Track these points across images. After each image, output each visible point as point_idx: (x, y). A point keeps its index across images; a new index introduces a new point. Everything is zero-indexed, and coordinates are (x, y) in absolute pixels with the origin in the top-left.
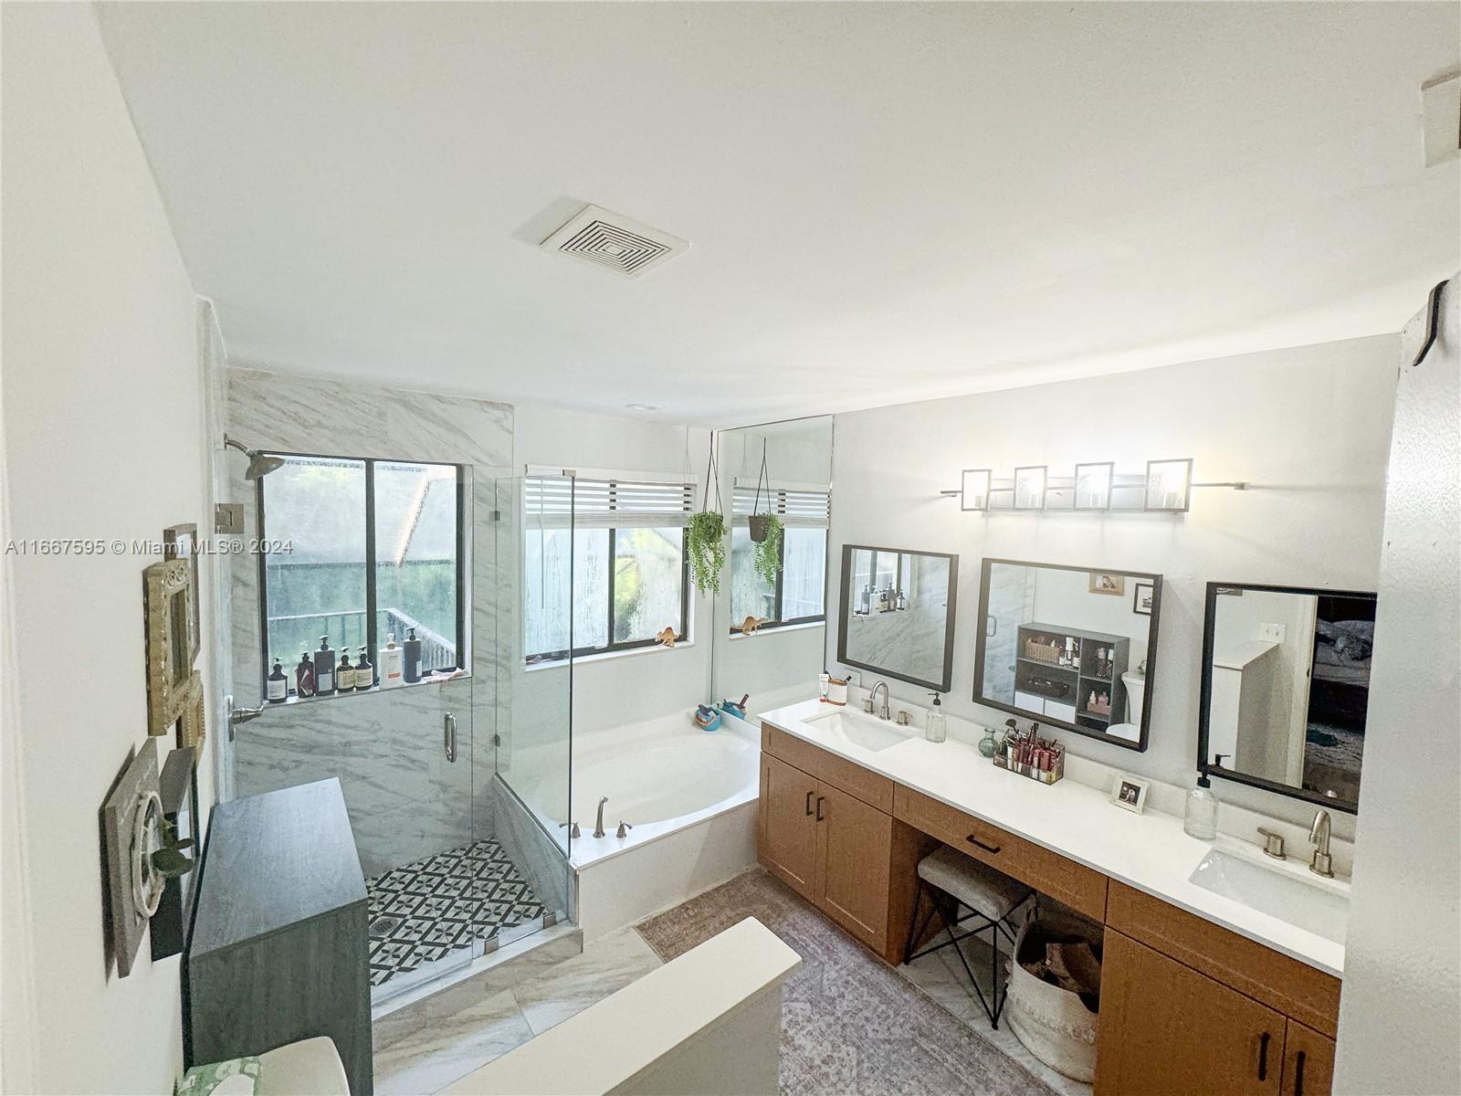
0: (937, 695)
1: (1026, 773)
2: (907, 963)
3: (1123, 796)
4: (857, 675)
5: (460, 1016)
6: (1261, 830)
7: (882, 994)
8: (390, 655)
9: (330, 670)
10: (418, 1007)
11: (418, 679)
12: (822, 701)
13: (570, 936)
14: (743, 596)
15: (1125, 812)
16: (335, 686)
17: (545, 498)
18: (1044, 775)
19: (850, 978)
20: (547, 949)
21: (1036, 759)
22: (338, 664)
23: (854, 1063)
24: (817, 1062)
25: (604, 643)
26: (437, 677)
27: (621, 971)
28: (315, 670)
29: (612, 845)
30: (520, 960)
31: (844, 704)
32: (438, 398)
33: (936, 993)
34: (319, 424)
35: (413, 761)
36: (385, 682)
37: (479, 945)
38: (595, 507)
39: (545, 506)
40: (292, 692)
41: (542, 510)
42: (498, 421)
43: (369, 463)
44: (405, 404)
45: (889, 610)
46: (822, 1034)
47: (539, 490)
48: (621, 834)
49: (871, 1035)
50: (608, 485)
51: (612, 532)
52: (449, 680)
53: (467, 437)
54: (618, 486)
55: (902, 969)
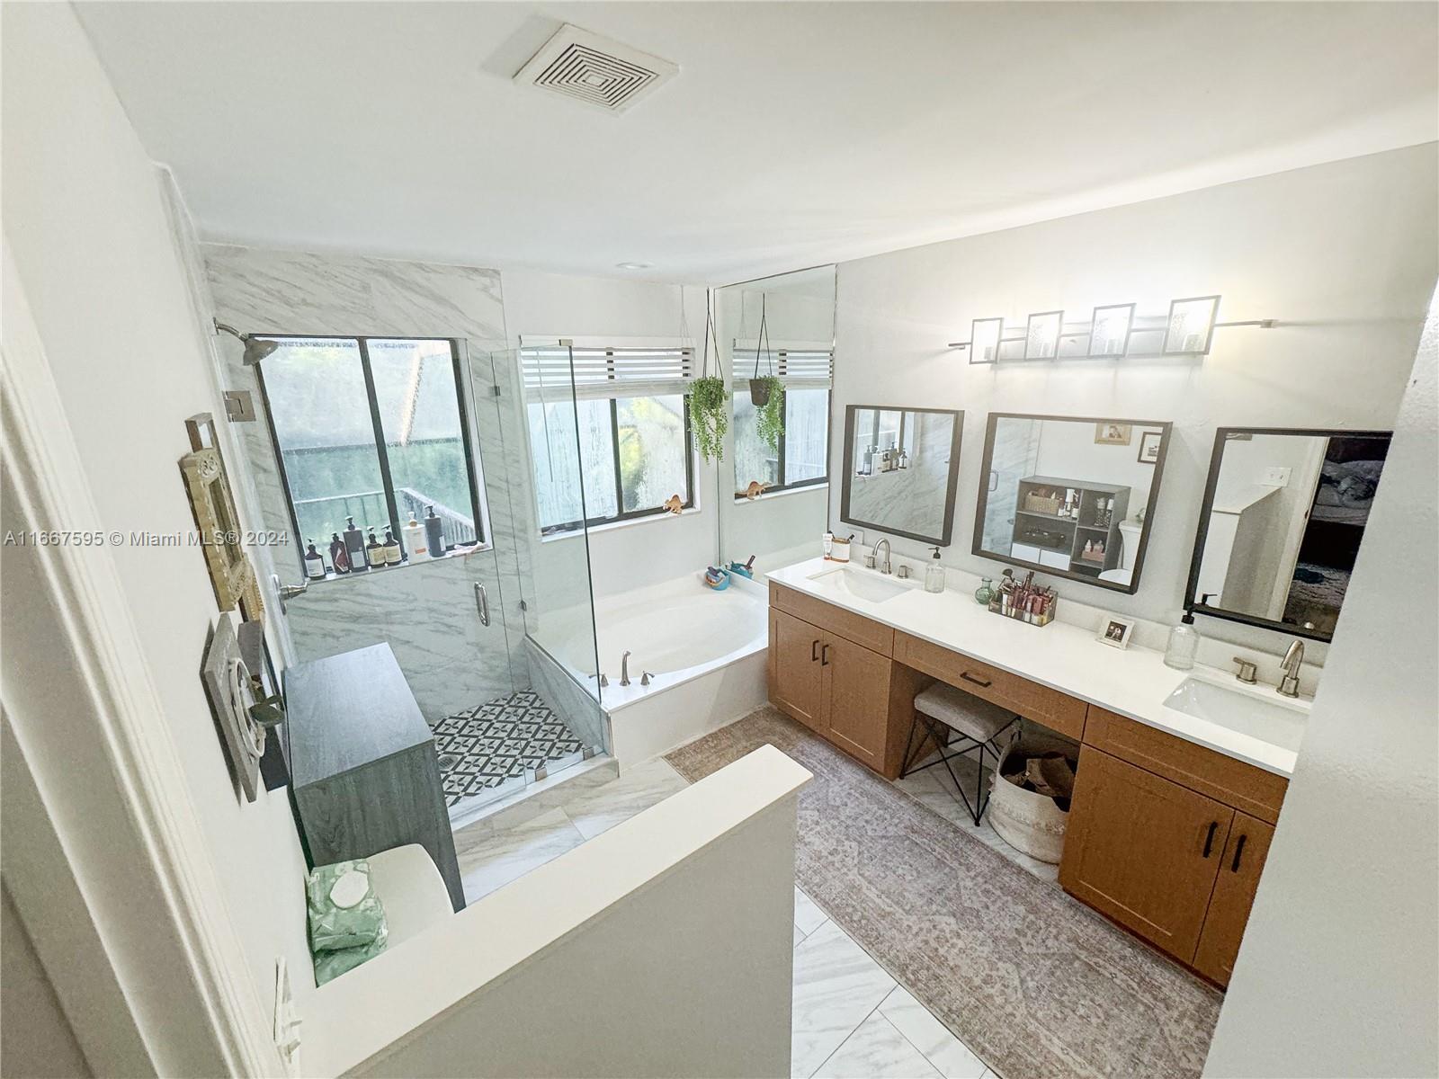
0: (937, 549)
1: (1019, 617)
2: (902, 778)
3: (1109, 634)
4: (859, 533)
5: (523, 827)
6: (1236, 660)
7: (880, 802)
8: (414, 534)
9: (360, 548)
10: (486, 822)
11: (443, 554)
12: (826, 559)
13: (607, 765)
14: (746, 462)
15: (1111, 649)
16: (368, 563)
17: (542, 370)
18: (1036, 619)
19: (852, 791)
20: (592, 775)
21: (1029, 605)
22: (367, 542)
23: (856, 854)
24: (825, 853)
25: (615, 514)
26: (460, 550)
27: (655, 790)
28: (346, 547)
29: (637, 691)
30: (568, 785)
31: (847, 561)
32: (421, 267)
33: (925, 800)
34: (304, 302)
35: (450, 626)
36: (413, 558)
37: (530, 774)
38: (593, 378)
39: (544, 379)
40: (329, 569)
41: (541, 382)
42: (485, 289)
43: (362, 341)
44: (384, 274)
45: (891, 469)
46: (829, 833)
47: (535, 362)
48: (645, 681)
49: (869, 833)
50: (604, 354)
51: (613, 402)
52: (472, 553)
53: (454, 307)
54: (615, 354)
55: (898, 783)
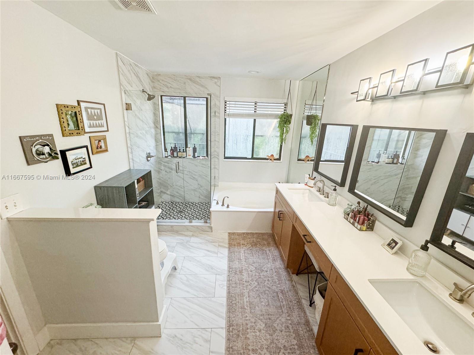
0: (335, 187)
2: (297, 275)
5: (181, 233)
6: (455, 284)
8: (190, 151)
9: (176, 152)
10: (172, 226)
11: (196, 157)
12: (305, 185)
13: (209, 226)
15: (387, 253)
16: (177, 156)
17: (231, 108)
18: (359, 227)
20: (203, 227)
21: (357, 219)
22: (178, 150)
25: (250, 157)
26: (201, 158)
27: (217, 239)
28: (174, 150)
29: (225, 208)
30: (196, 227)
31: (313, 187)
32: (199, 77)
33: (299, 287)
34: (171, 87)
35: (194, 178)
36: (188, 157)
37: (188, 221)
38: (249, 111)
39: (230, 111)
40: (169, 156)
42: (215, 83)
43: (185, 98)
44: (190, 80)
47: (231, 105)
48: (228, 206)
50: (254, 104)
51: (255, 120)
53: (206, 88)
54: (258, 104)
